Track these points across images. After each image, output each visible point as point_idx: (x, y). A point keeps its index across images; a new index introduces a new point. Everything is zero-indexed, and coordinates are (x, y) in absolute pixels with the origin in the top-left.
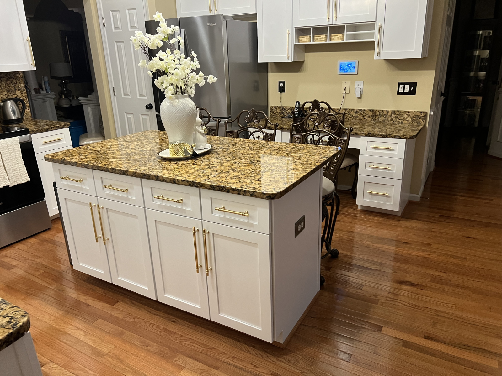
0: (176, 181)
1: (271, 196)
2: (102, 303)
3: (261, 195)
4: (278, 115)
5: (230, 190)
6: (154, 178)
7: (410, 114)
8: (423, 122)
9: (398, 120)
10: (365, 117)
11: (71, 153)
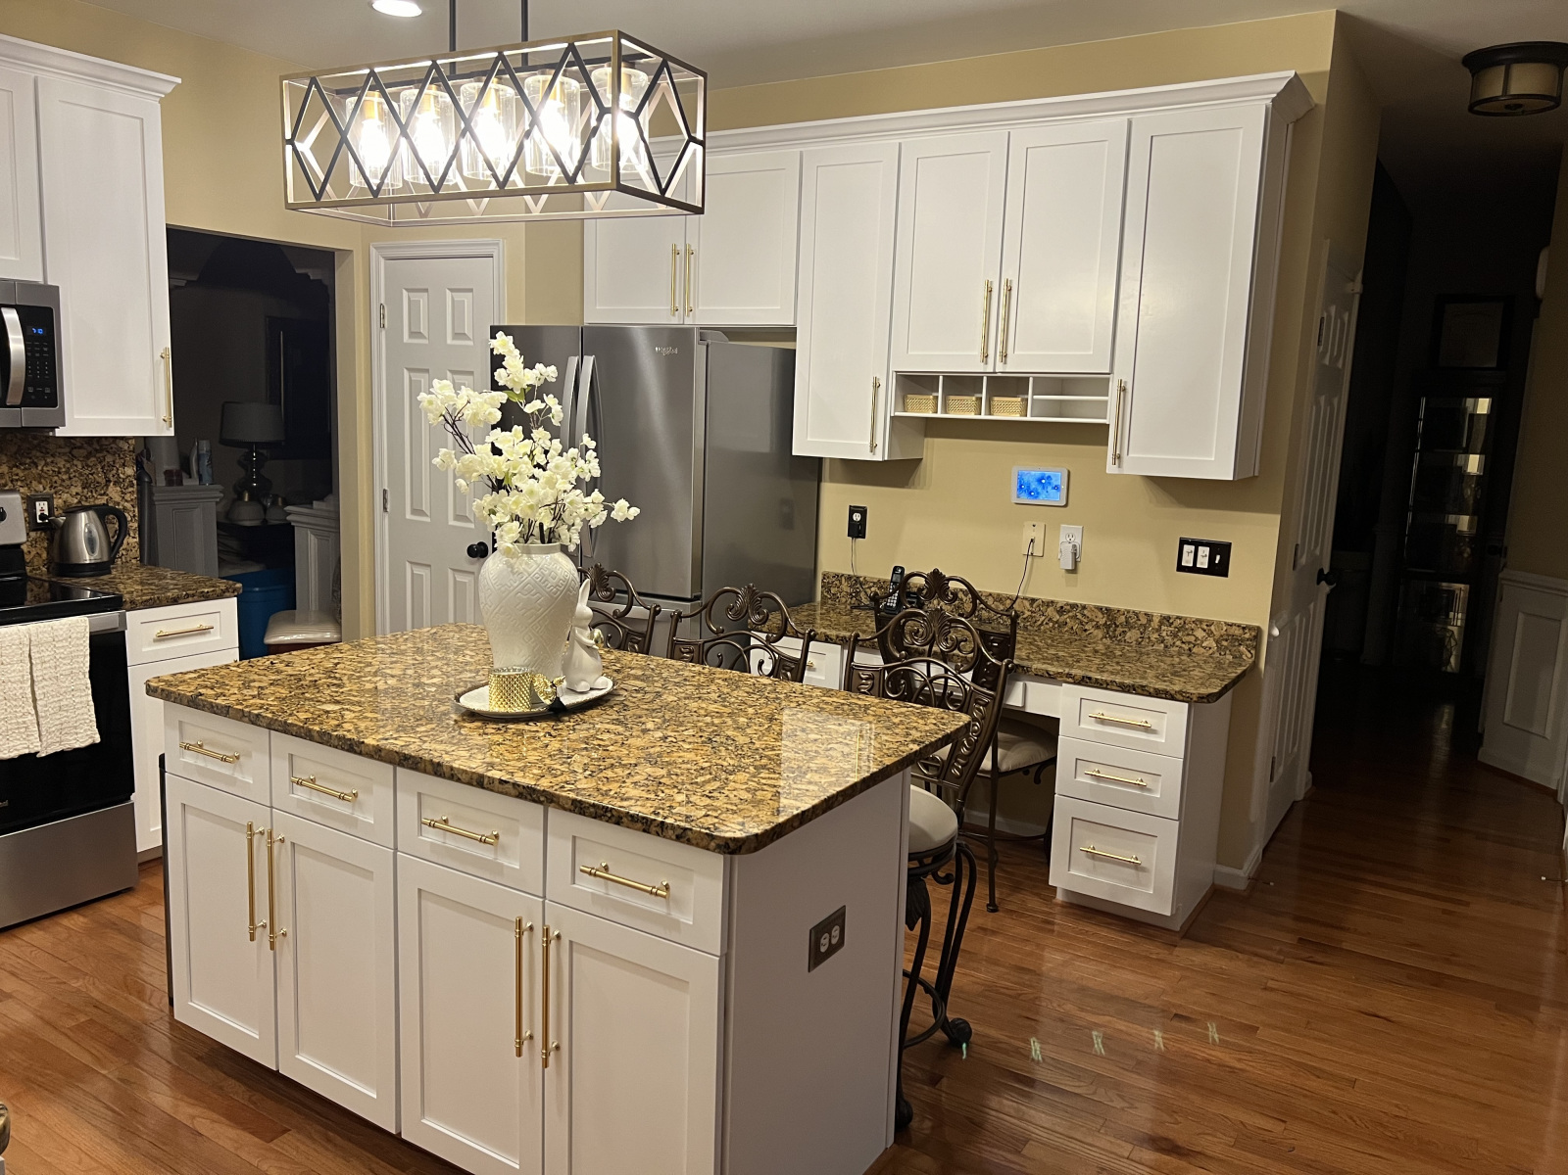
0: (486, 781)
1: (731, 845)
2: (238, 1132)
3: (702, 839)
4: (844, 600)
5: (625, 820)
6: (429, 768)
7: (1213, 628)
8: (1250, 655)
9: (1178, 643)
10: (1086, 627)
11: (222, 677)
